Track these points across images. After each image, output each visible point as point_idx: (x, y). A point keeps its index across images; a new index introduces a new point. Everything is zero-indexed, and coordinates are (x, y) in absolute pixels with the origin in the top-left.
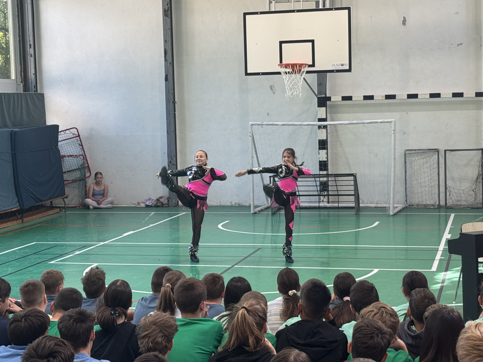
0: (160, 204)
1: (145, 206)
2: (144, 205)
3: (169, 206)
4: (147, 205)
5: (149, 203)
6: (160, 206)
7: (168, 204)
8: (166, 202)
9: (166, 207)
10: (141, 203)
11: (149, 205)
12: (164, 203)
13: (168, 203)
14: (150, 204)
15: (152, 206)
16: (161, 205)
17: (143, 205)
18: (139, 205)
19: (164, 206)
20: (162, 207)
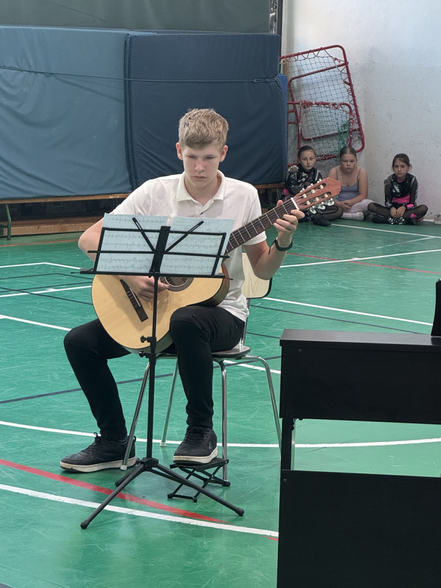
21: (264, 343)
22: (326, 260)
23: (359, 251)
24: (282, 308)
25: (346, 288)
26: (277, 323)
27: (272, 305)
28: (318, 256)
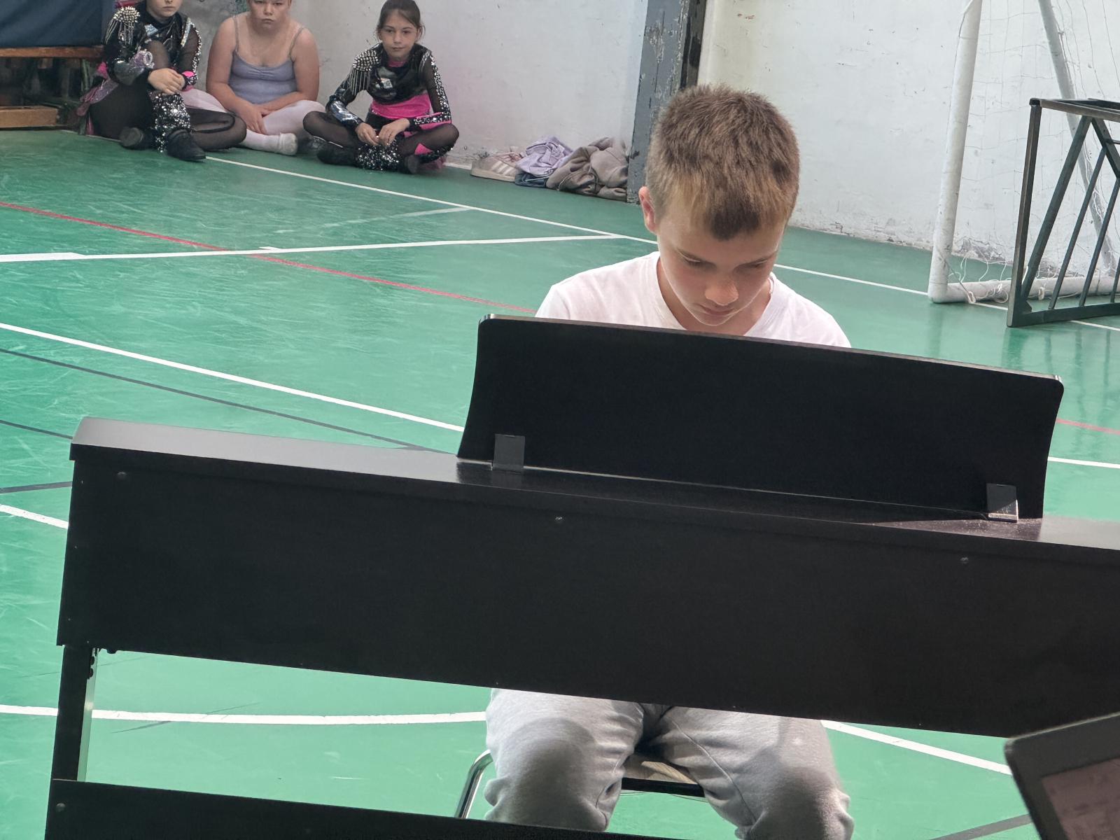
0: (586, 179)
1: (512, 179)
2: (508, 171)
3: (624, 200)
4: (524, 173)
5: (536, 166)
6: (585, 190)
7: (622, 185)
8: (613, 173)
9: (614, 198)
10: (498, 157)
11: (531, 176)
12: (604, 178)
13: (623, 179)
14: (539, 172)
15: (549, 183)
16: (592, 187)
17: (506, 171)
18: (488, 168)
19: (604, 191)
20: (595, 194)
21: (26, 447)
22: (195, 246)
23: (281, 231)
24: (77, 361)
25: (242, 321)
26: (64, 398)
27: (52, 352)
28: (175, 236)
